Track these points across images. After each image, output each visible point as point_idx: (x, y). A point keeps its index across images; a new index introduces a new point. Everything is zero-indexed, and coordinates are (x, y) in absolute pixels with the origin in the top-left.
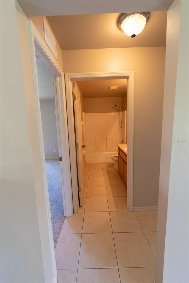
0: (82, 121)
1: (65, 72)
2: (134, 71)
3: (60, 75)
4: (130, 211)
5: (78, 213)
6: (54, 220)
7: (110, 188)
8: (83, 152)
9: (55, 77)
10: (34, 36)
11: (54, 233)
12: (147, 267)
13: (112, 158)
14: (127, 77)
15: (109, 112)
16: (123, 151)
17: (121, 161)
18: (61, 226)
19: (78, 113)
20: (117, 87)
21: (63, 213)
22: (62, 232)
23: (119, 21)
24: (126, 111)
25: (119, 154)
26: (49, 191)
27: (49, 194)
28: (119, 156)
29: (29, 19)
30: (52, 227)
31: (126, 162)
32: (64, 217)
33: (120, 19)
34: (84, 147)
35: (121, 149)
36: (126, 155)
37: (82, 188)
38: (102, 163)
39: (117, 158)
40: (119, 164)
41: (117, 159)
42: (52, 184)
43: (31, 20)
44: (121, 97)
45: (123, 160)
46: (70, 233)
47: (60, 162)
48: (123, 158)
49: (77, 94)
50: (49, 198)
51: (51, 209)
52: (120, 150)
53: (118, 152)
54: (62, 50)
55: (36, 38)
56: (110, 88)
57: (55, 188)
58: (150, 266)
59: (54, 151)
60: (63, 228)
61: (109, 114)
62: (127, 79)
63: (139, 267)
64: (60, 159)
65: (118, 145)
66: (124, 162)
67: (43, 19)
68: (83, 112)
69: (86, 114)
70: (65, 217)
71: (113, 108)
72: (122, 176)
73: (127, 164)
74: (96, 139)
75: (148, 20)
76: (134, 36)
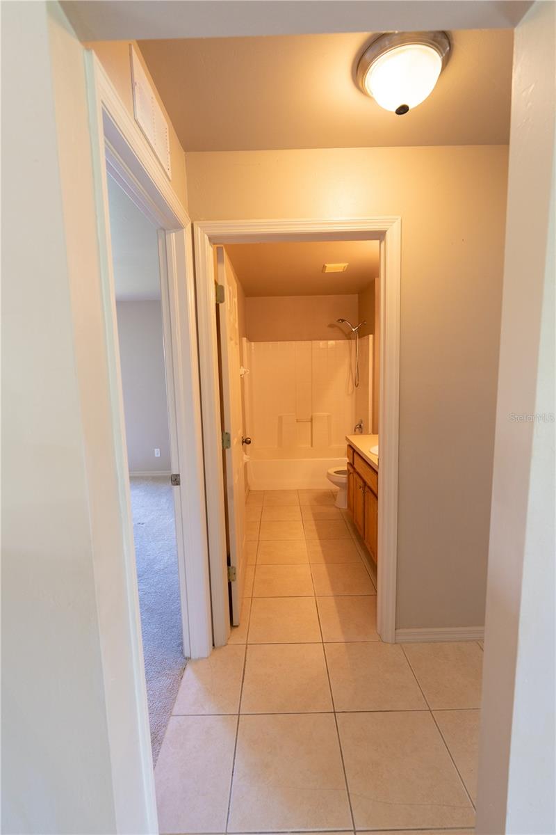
0: (242, 364)
1: (194, 217)
2: (400, 218)
3: (178, 227)
4: (388, 643)
5: (227, 646)
6: (154, 668)
7: (323, 568)
8: (245, 459)
9: (165, 230)
10: (103, 102)
11: (152, 711)
12: (445, 829)
13: (329, 475)
14: (380, 236)
15: (320, 340)
16: (364, 458)
17: (358, 487)
18: (173, 691)
19: (231, 339)
20: (346, 264)
21: (180, 648)
22: (176, 710)
23: (360, 66)
24: (371, 336)
25: (351, 465)
26: (139, 576)
27: (139, 585)
28: (352, 470)
29: (88, 49)
30: (146, 692)
31: (375, 490)
32: (183, 660)
33: (363, 59)
34: (246, 442)
35: (357, 451)
36: (376, 469)
37: (240, 571)
38: (298, 490)
39: (346, 476)
40: (351, 496)
41: (343, 478)
42: (148, 554)
43: (93, 52)
44: (357, 295)
45: (365, 482)
46: (203, 713)
47: (176, 488)
48: (363, 476)
49: (229, 284)
50: (138, 600)
51: (145, 633)
52: (353, 451)
53: (348, 457)
54: (185, 151)
55: (108, 107)
56: (324, 267)
57: (157, 567)
58: (454, 826)
59: (157, 453)
60: (180, 695)
61: (322, 343)
62: (378, 241)
63: (422, 829)
64: (176, 480)
65: (349, 437)
66: (367, 489)
67: (131, 55)
68: (245, 339)
69: (253, 343)
70: (186, 658)
71: (331, 326)
72: (362, 533)
73: (376, 497)
74: (280, 419)
75: (446, 62)
76: (403, 110)
